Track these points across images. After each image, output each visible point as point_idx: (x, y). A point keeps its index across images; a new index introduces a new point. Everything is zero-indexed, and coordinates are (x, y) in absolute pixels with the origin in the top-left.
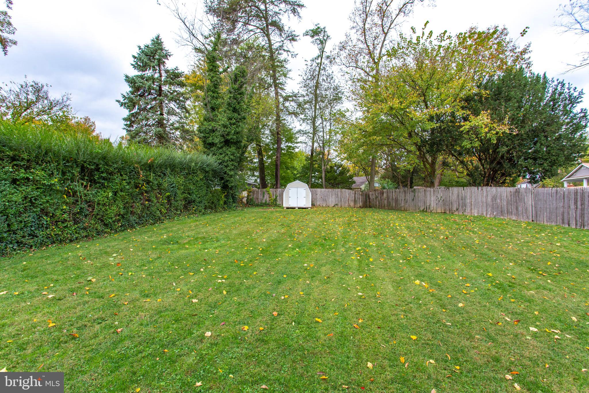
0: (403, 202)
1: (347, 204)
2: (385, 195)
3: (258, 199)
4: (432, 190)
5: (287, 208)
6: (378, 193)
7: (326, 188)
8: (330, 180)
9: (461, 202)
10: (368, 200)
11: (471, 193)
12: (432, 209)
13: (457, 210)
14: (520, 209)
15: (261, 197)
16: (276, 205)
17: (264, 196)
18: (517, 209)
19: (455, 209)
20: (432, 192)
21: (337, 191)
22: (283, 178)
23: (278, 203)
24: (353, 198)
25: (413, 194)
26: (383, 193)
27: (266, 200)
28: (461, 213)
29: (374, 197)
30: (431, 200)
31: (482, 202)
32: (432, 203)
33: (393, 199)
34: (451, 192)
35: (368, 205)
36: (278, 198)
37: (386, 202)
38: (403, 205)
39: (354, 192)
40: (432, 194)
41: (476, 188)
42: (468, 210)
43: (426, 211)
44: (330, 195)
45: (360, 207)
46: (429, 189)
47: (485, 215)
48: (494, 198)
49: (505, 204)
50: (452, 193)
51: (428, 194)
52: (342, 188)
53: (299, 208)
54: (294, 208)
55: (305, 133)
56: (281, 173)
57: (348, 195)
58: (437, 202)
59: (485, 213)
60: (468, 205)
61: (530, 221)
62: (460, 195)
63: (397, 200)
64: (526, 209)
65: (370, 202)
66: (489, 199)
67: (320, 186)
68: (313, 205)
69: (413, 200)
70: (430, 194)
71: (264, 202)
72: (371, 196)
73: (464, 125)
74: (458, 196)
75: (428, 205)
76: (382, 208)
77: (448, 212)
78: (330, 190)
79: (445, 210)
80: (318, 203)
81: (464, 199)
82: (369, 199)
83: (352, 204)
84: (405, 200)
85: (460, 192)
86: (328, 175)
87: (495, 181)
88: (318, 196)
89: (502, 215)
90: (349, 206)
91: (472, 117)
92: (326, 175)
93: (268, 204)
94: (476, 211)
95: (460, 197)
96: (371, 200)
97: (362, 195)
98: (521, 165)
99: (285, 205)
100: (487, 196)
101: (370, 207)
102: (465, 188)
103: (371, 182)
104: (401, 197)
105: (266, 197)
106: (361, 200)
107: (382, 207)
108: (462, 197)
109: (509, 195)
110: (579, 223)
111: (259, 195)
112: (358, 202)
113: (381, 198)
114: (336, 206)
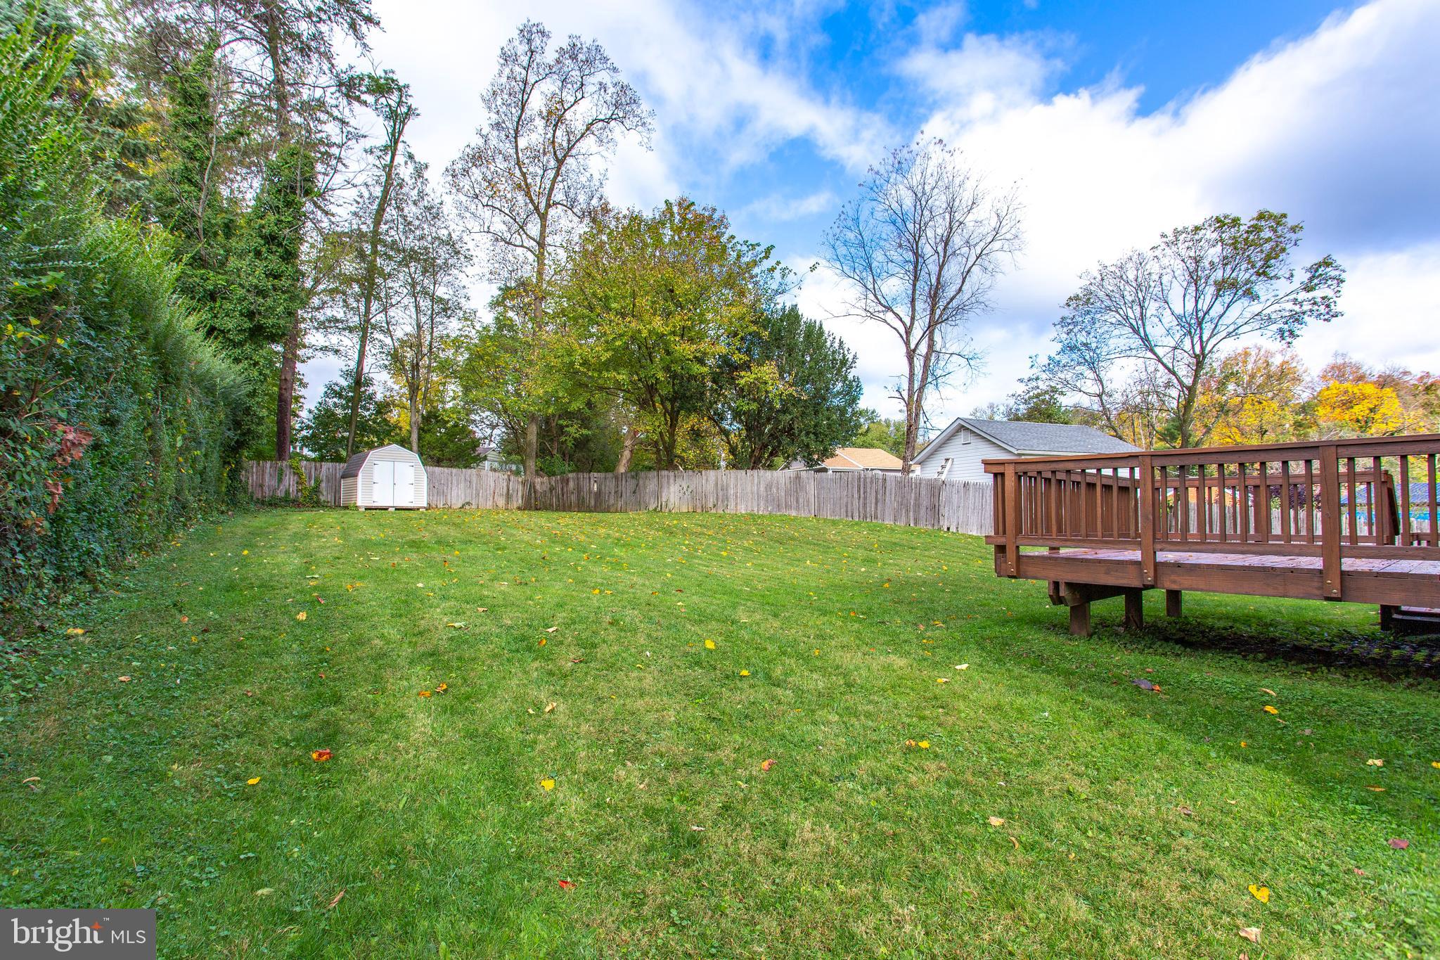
0: (612, 497)
1: (490, 503)
2: (571, 484)
3: (261, 486)
4: (671, 474)
5: (369, 509)
6: (557, 481)
9: (721, 494)
10: (533, 495)
12: (671, 507)
13: (715, 506)
14: (801, 500)
15: (274, 483)
16: (317, 504)
17: (280, 480)
18: (797, 502)
19: (711, 505)
20: (672, 478)
21: (471, 473)
23: (322, 498)
24: (504, 489)
25: (634, 481)
26: (568, 481)
27: (287, 492)
28: (718, 512)
29: (546, 488)
30: (669, 493)
31: (752, 493)
32: (672, 497)
33: (591, 492)
34: (704, 477)
35: (533, 504)
36: (323, 485)
39: (506, 477)
40: (672, 481)
41: (743, 472)
42: (732, 505)
43: (660, 512)
44: (454, 482)
45: (519, 508)
46: (665, 473)
48: (769, 487)
49: (783, 494)
50: (707, 480)
51: (665, 481)
53: (397, 509)
54: (386, 509)
57: (492, 484)
58: (681, 495)
59: (756, 509)
60: (732, 499)
62: (720, 482)
64: (808, 501)
65: (536, 498)
66: (762, 489)
69: (634, 492)
70: (668, 482)
71: (280, 494)
72: (538, 487)
74: (717, 484)
75: (665, 500)
76: (564, 510)
77: (699, 511)
78: (454, 471)
79: (693, 507)
81: (725, 489)
82: (536, 492)
83: (501, 502)
84: (616, 492)
85: (719, 477)
90: (496, 506)
93: (294, 501)
95: (719, 486)
96: (539, 494)
97: (523, 484)
99: (362, 501)
100: (759, 483)
101: (536, 508)
104: (609, 487)
105: (290, 482)
106: (520, 494)
107: (563, 507)
108: (722, 486)
109: (788, 481)
110: (862, 515)
111: (267, 477)
112: (515, 499)
113: (562, 489)
114: (467, 507)
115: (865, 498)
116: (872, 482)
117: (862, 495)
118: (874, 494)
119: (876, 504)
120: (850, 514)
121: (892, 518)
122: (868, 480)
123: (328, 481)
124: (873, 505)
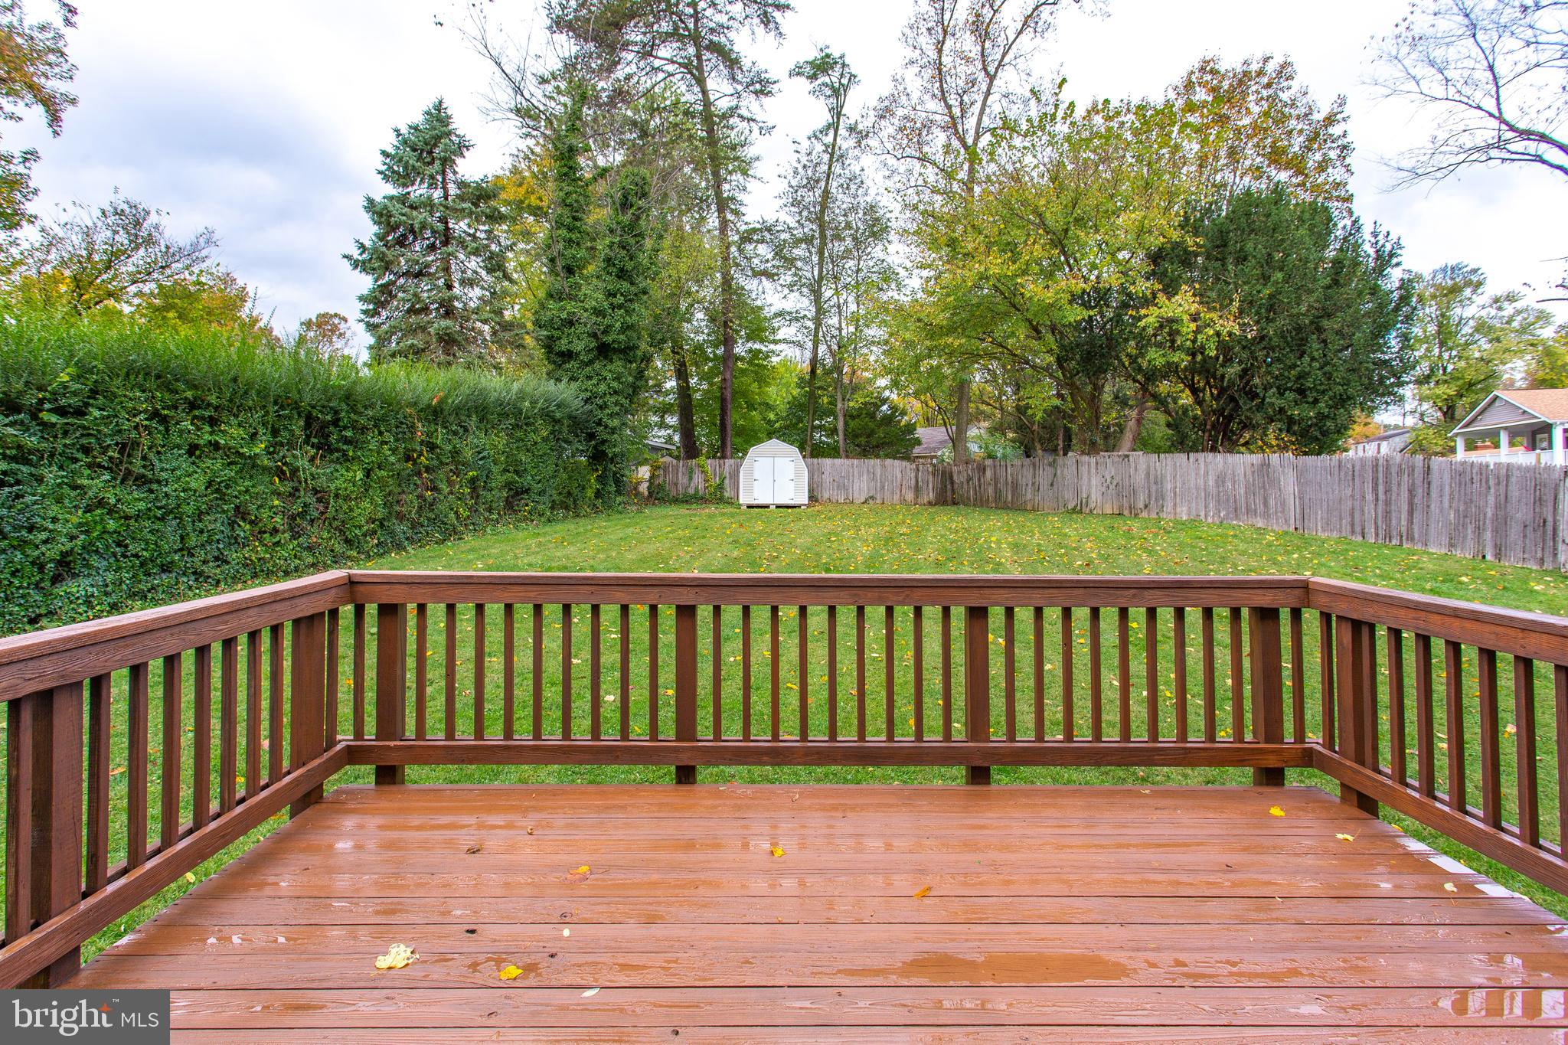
0: (1029, 490)
1: (897, 497)
2: (989, 473)
3: (676, 485)
4: (1093, 460)
5: (750, 507)
6: (973, 469)
7: (847, 457)
8: (856, 436)
9: (1154, 488)
10: (949, 487)
11: (1175, 469)
12: (1093, 505)
13: (1146, 506)
14: (1271, 502)
15: (685, 481)
16: (721, 500)
17: (691, 479)
18: (1266, 503)
19: (1141, 505)
20: (1093, 465)
21: (873, 463)
22: (740, 432)
23: (726, 495)
24: (913, 482)
25: (1051, 470)
26: (984, 469)
27: (697, 489)
28: (1154, 516)
29: (963, 478)
30: (1090, 486)
31: (1197, 489)
32: (1093, 490)
33: (1007, 484)
34: (1133, 465)
35: (949, 499)
36: (727, 481)
37: (991, 490)
38: (1029, 496)
39: (914, 466)
40: (1093, 470)
41: (1184, 456)
42: (1169, 507)
43: (1081, 512)
44: (856, 474)
45: (930, 503)
46: (1086, 458)
47: (1202, 517)
48: (1221, 480)
49: (1242, 491)
50: (1136, 469)
51: (1084, 469)
52: (887, 456)
53: (778, 507)
54: (767, 507)
55: (797, 319)
56: (735, 418)
57: (899, 475)
58: (1104, 489)
59: (1202, 514)
60: (1169, 495)
61: (1292, 529)
62: (1152, 472)
63: (1015, 486)
64: (1283, 504)
65: (953, 490)
66: (1211, 482)
67: (833, 452)
68: (813, 498)
69: (1052, 485)
70: (1089, 472)
71: (691, 491)
72: (955, 477)
73: (1146, 316)
74: (1148, 474)
75: (1085, 496)
76: (982, 506)
77: (1126, 512)
78: (856, 462)
79: (1121, 507)
80: (826, 495)
81: (1159, 481)
82: (952, 482)
83: (910, 496)
84: (1033, 484)
85: (1152, 464)
86: (852, 424)
87: (1230, 439)
88: (827, 478)
89: (1237, 517)
90: (903, 501)
91: (1161, 298)
92: (846, 423)
93: (702, 498)
94: (1185, 509)
95: (1152, 478)
96: (956, 486)
97: (934, 475)
98: (1272, 404)
99: (744, 499)
100: (1207, 473)
101: (954, 503)
102: (1162, 456)
103: (957, 441)
104: (1026, 477)
105: (698, 480)
106: (931, 486)
107: (981, 503)
108: (1156, 478)
109: (1249, 472)
110: (1381, 533)
111: (680, 474)
112: (925, 492)
113: (979, 480)
114: (871, 501)
115: (1387, 503)
116: (1400, 472)
117: (1381, 496)
118: (1405, 495)
119: (1411, 513)
120: (1358, 529)
121: (1445, 540)
122: (1394, 470)
123: (731, 478)
124: (1404, 516)
